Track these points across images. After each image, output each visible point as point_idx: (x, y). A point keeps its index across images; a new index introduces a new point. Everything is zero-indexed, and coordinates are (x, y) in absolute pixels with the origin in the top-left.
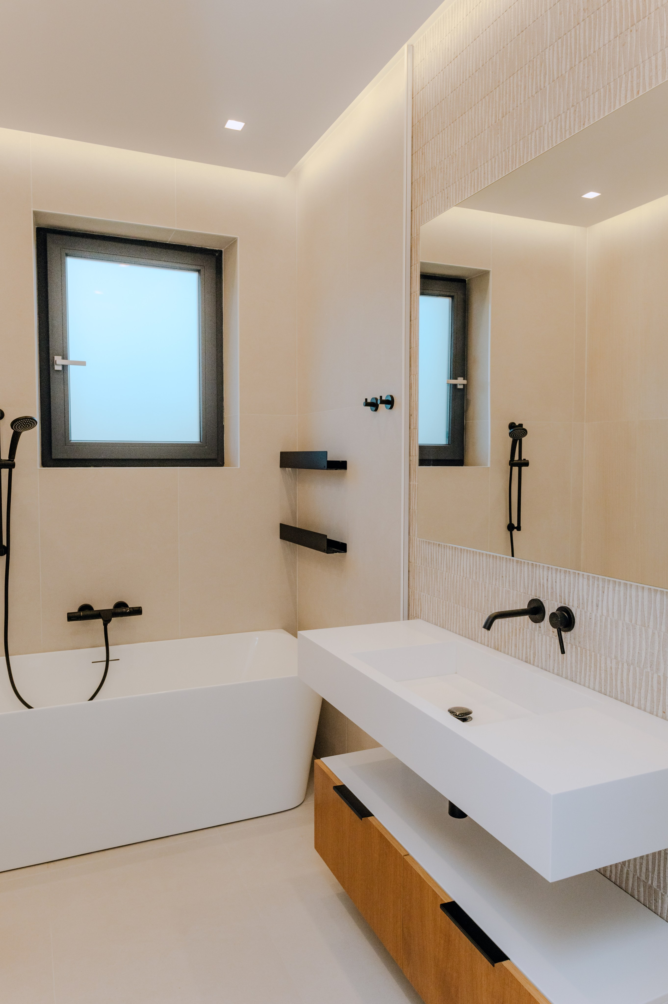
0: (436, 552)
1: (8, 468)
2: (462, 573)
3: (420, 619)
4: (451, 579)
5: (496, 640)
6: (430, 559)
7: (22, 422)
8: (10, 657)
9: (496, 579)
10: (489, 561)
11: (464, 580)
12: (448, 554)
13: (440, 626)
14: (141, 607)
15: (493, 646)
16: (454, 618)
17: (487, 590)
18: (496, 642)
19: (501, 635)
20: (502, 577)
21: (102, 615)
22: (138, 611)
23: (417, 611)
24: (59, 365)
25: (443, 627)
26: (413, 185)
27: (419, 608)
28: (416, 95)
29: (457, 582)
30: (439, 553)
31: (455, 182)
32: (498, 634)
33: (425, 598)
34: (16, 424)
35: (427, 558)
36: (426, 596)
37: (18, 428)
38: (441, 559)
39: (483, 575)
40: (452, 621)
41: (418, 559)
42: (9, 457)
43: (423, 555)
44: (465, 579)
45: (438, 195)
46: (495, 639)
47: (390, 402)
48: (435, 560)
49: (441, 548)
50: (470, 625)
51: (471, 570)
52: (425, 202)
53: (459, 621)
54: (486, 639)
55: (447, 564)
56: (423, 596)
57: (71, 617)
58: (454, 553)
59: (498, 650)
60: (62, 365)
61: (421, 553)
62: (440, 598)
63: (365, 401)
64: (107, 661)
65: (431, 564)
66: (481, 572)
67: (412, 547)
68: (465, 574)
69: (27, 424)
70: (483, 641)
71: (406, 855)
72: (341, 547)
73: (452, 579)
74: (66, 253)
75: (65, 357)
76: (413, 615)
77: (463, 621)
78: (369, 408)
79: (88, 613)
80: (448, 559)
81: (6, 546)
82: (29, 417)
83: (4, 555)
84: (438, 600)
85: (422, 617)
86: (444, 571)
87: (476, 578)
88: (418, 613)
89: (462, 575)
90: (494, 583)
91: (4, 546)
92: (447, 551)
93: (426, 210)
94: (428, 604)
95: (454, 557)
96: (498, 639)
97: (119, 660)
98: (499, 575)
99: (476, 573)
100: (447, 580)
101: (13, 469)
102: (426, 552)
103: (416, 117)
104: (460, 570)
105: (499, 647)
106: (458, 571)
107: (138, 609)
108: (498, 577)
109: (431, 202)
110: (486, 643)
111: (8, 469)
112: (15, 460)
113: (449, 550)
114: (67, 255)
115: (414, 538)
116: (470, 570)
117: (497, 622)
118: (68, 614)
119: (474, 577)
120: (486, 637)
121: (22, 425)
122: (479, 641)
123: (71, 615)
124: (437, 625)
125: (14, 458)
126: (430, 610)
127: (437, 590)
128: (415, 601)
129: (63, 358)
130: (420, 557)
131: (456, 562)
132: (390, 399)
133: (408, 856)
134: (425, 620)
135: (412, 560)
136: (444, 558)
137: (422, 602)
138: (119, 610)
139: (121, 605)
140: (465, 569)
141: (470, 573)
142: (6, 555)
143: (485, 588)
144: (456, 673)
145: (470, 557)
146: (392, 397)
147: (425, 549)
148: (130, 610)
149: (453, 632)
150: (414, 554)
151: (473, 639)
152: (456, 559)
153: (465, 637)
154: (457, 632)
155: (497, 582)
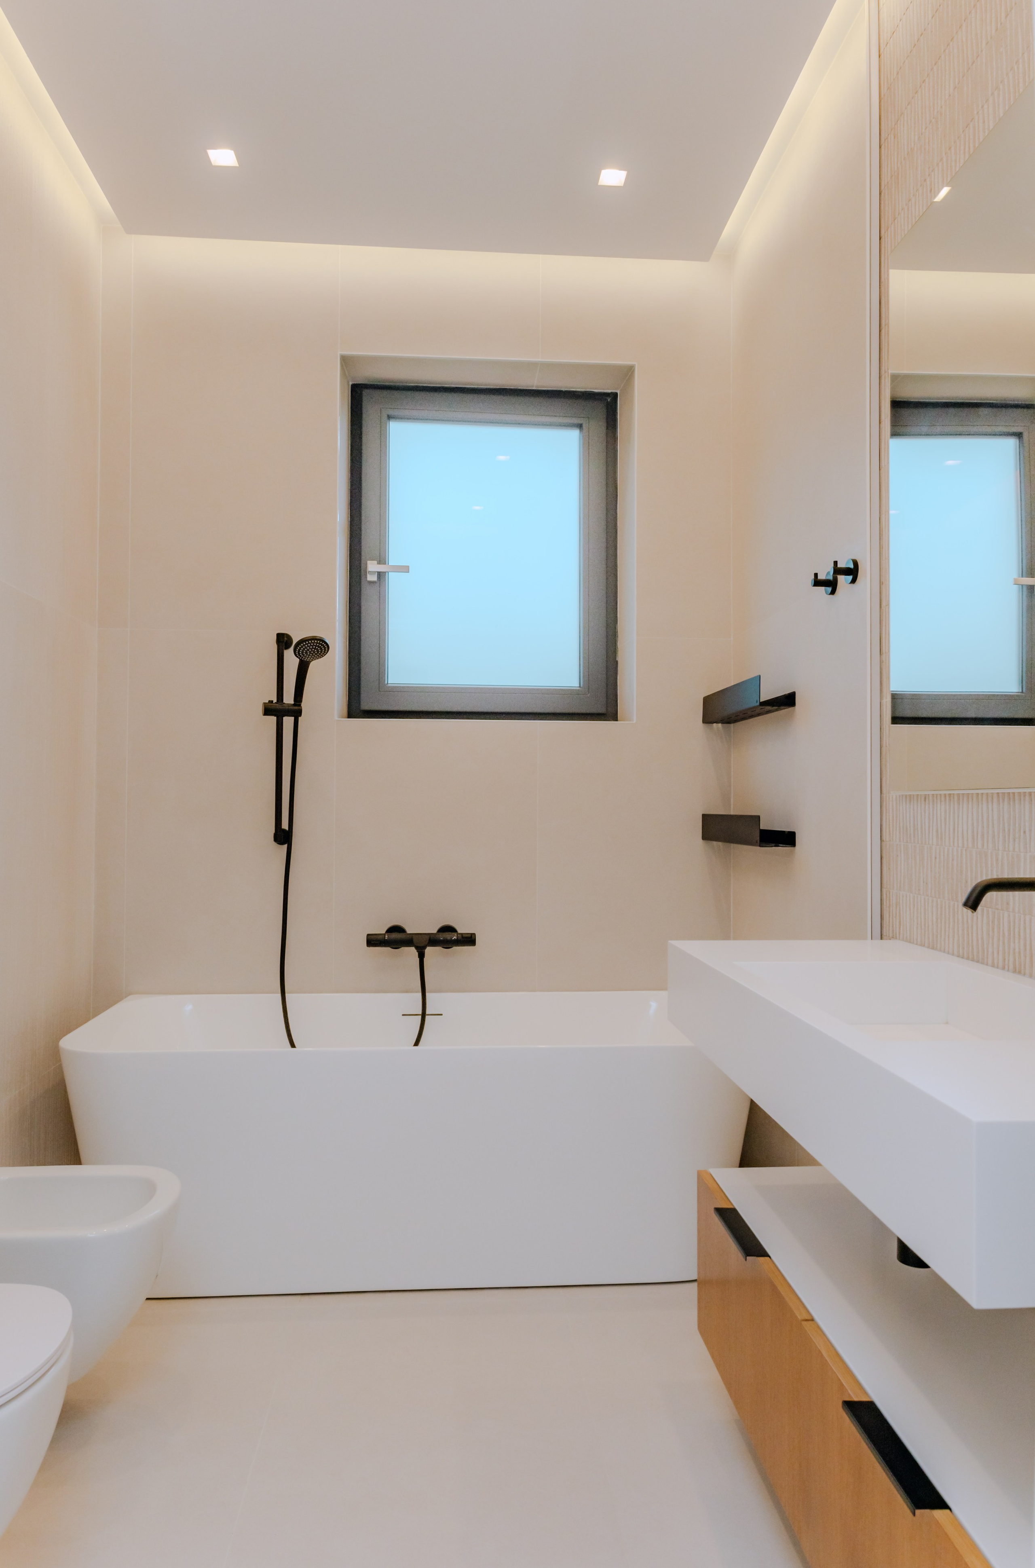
0: (921, 813)
1: (292, 716)
2: (960, 842)
3: (899, 939)
4: (944, 855)
5: (1017, 955)
6: (912, 829)
7: (310, 644)
8: (287, 995)
9: (1014, 840)
10: (1003, 808)
11: (964, 852)
12: (939, 811)
13: (928, 947)
14: (474, 934)
15: (1011, 967)
16: (949, 927)
17: (1000, 864)
18: (1017, 959)
19: (1025, 946)
20: (1025, 832)
21: (415, 940)
22: (469, 940)
23: (894, 926)
24: (372, 573)
25: (933, 948)
26: (883, 194)
27: (898, 921)
28: (884, 49)
29: (953, 860)
30: (925, 813)
31: (942, 159)
32: (1019, 942)
33: (906, 899)
34: (300, 648)
35: (908, 827)
36: (907, 896)
37: (303, 655)
38: (929, 823)
39: (994, 837)
40: (947, 934)
41: (894, 832)
42: (295, 700)
43: (901, 825)
44: (966, 850)
45: (917, 194)
46: (1014, 953)
47: (853, 572)
48: (919, 827)
49: (929, 804)
50: (974, 935)
51: (975, 832)
52: (899, 214)
53: (958, 931)
54: (1001, 957)
55: (937, 831)
56: (903, 896)
57: (373, 941)
58: (948, 807)
59: (1020, 972)
60: (378, 572)
61: (899, 821)
62: (928, 896)
63: (813, 578)
64: (424, 1015)
65: (914, 836)
66: (990, 832)
67: (886, 812)
68: (965, 842)
69: (315, 649)
70: (996, 961)
71: (807, 1320)
72: (787, 839)
73: (946, 856)
74: (388, 416)
75: (382, 561)
76: (888, 935)
77: (963, 930)
78: (822, 589)
79: (395, 936)
80: (939, 820)
81: (287, 829)
82: (318, 638)
83: (285, 844)
84: (925, 899)
85: (901, 936)
86: (933, 845)
87: (983, 846)
88: (896, 930)
89: (960, 845)
90: (1011, 848)
91: (284, 830)
92: (937, 807)
93: (901, 226)
94: (910, 910)
95: (948, 814)
96: (1020, 953)
97: (442, 1015)
98: (1020, 830)
99: (983, 835)
100: (937, 860)
101: (299, 718)
102: (906, 816)
103: (885, 83)
104: (958, 837)
105: (1022, 968)
106: (954, 839)
107: (469, 936)
108: (1017, 835)
109: (908, 210)
110: (1001, 965)
111: (293, 718)
112: (303, 705)
113: (941, 804)
114: (389, 417)
115: (889, 796)
116: (973, 832)
117: (991, 897)
118: (368, 935)
119: (980, 845)
120: (1001, 953)
121: (308, 650)
122: (990, 962)
123: (372, 937)
124: (924, 945)
125: (301, 701)
126: (914, 921)
127: (924, 882)
128: (891, 908)
129: (379, 563)
130: (898, 829)
131: (952, 823)
132: (852, 566)
133: (811, 1322)
134: (906, 941)
135: (886, 837)
136: (933, 822)
137: (901, 908)
138: (442, 937)
139: (448, 929)
140: (965, 833)
141: (973, 839)
142: (286, 845)
143: (997, 860)
144: (947, 1023)
145: (972, 809)
146: (855, 563)
147: (905, 812)
148: (457, 937)
149: (948, 953)
150: (889, 825)
151: (980, 961)
152: (952, 818)
153: (968, 959)
154: (956, 952)
155: (1017, 845)
